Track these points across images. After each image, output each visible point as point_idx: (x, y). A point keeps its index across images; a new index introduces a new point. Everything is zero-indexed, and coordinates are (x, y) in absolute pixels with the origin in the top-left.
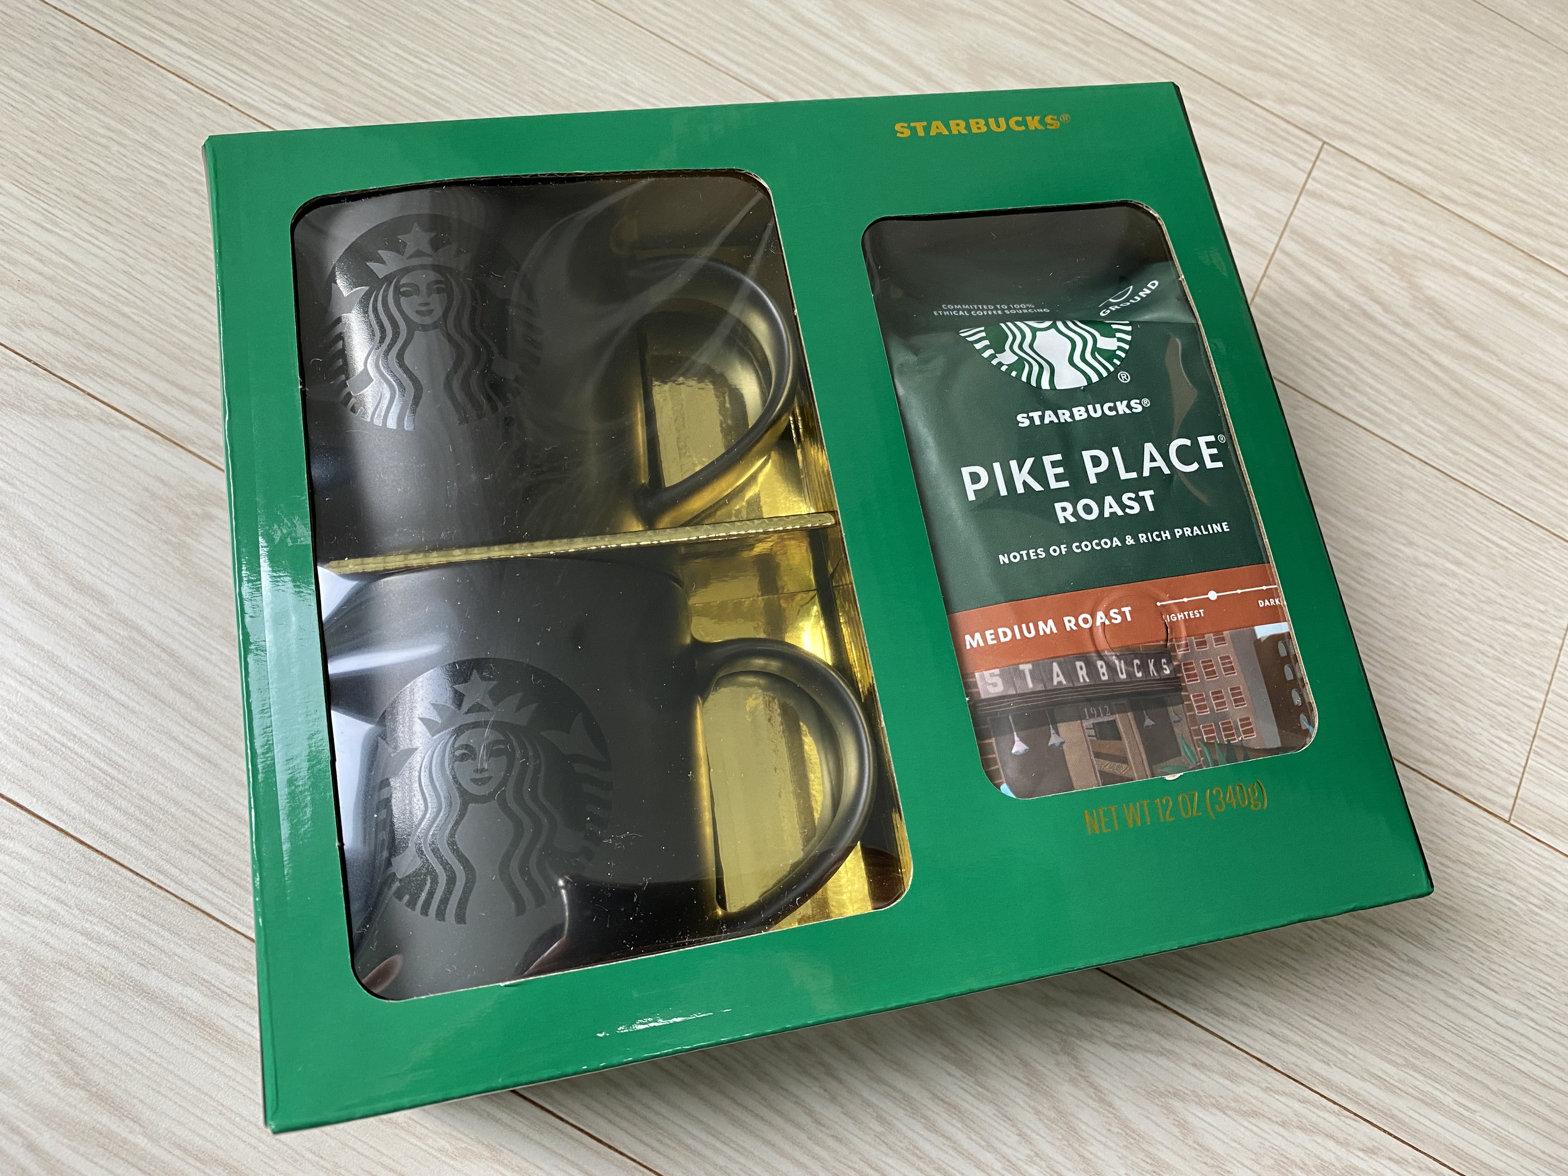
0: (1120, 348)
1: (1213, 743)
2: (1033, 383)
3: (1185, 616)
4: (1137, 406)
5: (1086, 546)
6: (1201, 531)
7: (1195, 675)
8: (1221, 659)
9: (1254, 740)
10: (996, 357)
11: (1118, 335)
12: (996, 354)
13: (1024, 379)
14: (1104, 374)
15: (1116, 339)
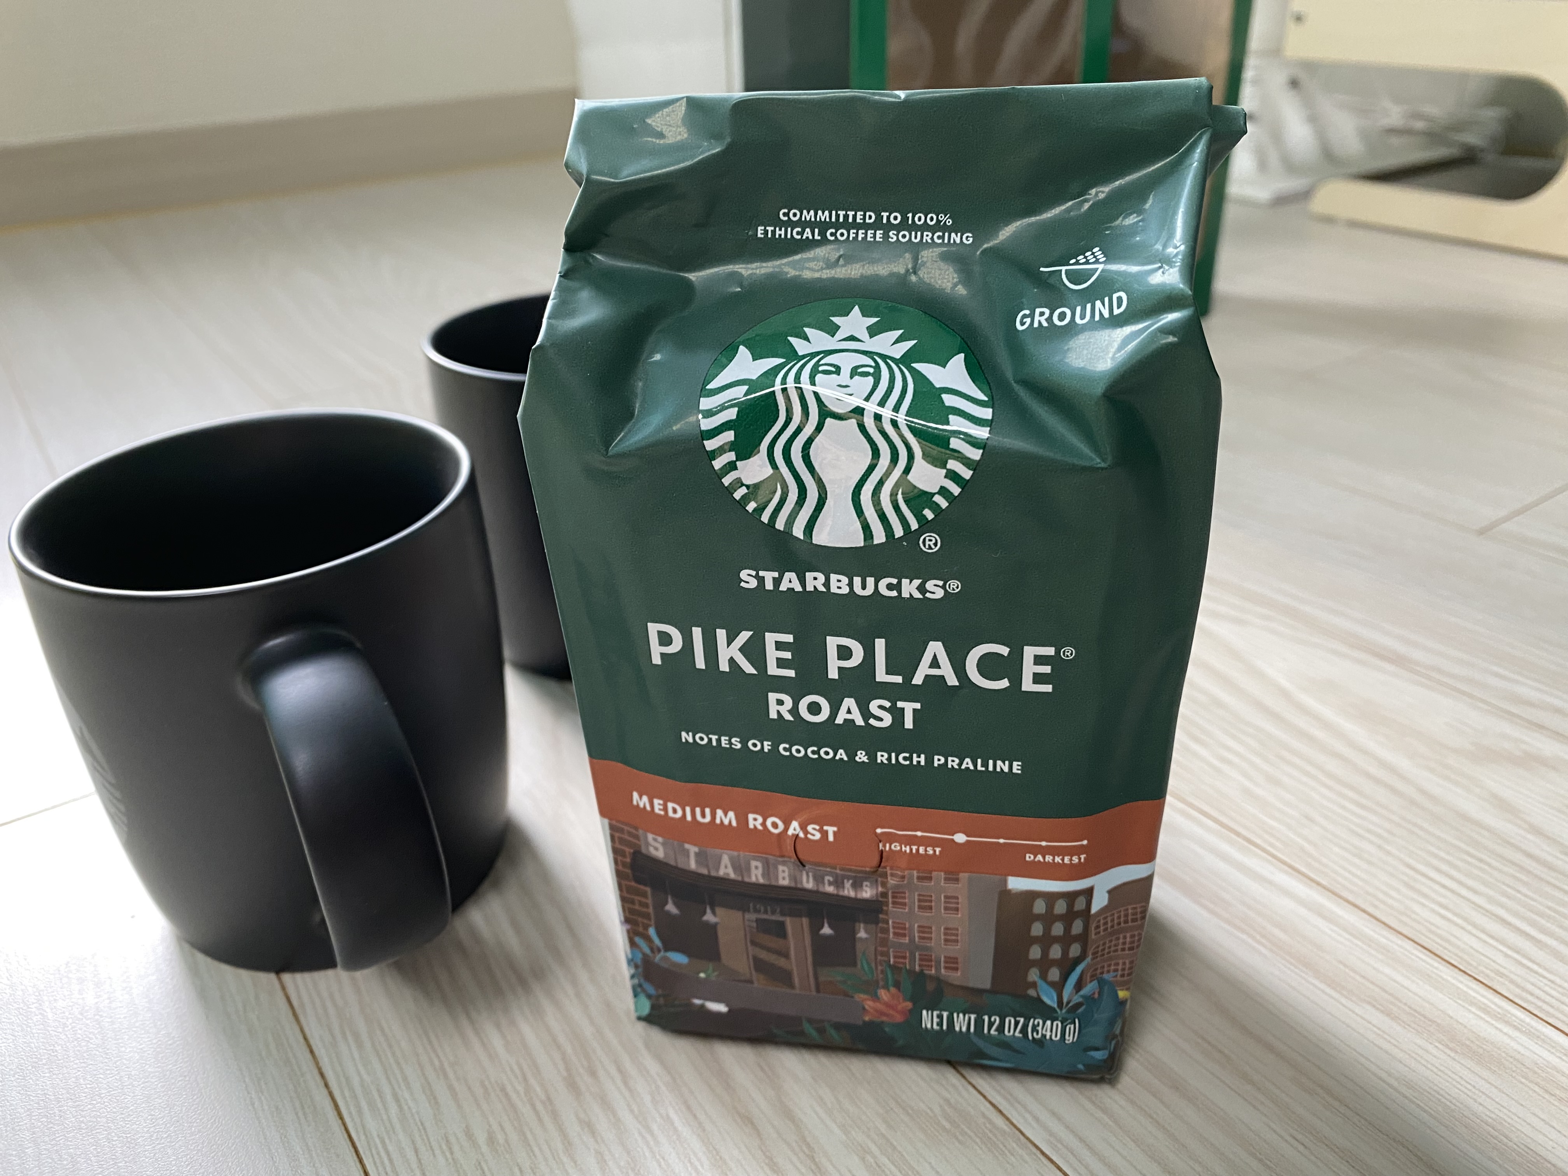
0: (943, 491)
1: (901, 969)
2: (780, 525)
3: (911, 850)
4: (935, 590)
5: (798, 751)
6: (975, 766)
7: (905, 904)
8: (946, 897)
9: (955, 977)
10: (736, 468)
11: (952, 464)
12: (738, 463)
13: (765, 518)
14: (899, 532)
15: (945, 471)
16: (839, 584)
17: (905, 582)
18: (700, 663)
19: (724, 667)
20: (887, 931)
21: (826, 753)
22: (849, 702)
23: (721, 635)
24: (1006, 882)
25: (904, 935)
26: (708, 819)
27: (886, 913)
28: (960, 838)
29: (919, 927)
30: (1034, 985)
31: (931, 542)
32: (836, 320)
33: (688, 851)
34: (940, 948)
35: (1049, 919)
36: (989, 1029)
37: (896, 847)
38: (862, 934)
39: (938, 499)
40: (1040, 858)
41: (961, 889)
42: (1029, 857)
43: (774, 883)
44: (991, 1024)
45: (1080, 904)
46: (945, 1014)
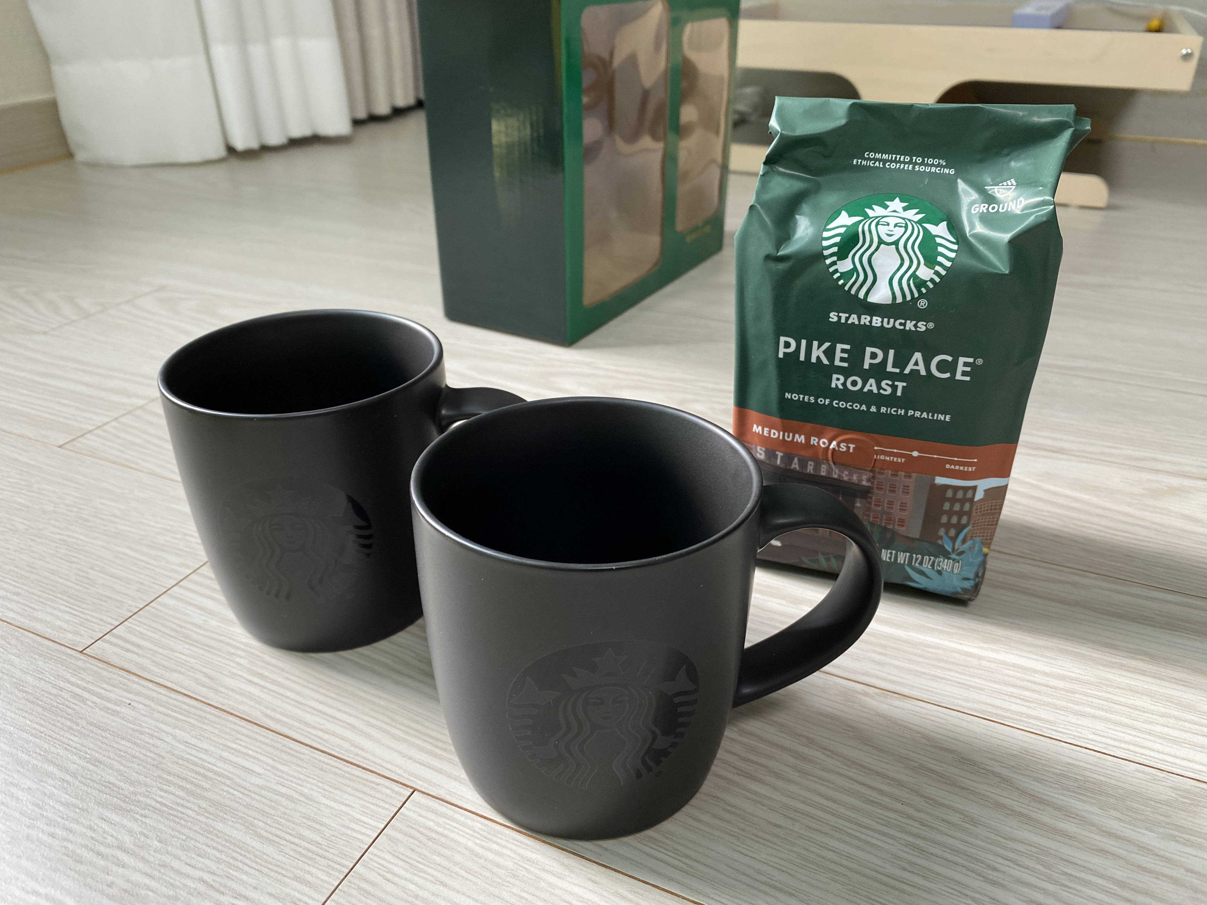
0: (932, 280)
1: (875, 524)
2: (853, 292)
3: (890, 459)
4: (922, 327)
5: (842, 405)
6: (928, 416)
7: (882, 489)
8: (903, 486)
9: (902, 530)
10: (836, 264)
11: (937, 268)
12: (838, 262)
13: (846, 288)
14: (909, 298)
15: (933, 271)
16: (877, 321)
17: (908, 322)
18: (802, 358)
19: (814, 360)
20: (870, 503)
21: (856, 406)
22: (872, 381)
23: (815, 344)
24: (934, 480)
25: (879, 506)
26: (790, 439)
27: (872, 493)
28: (915, 454)
29: (888, 501)
30: (941, 538)
31: (923, 304)
32: (888, 203)
33: (777, 455)
34: (897, 513)
35: (953, 500)
36: (915, 563)
37: (882, 457)
38: (858, 505)
39: (929, 284)
40: (953, 467)
41: (911, 482)
42: (948, 466)
43: (817, 474)
44: (917, 559)
45: (969, 495)
46: (894, 552)
